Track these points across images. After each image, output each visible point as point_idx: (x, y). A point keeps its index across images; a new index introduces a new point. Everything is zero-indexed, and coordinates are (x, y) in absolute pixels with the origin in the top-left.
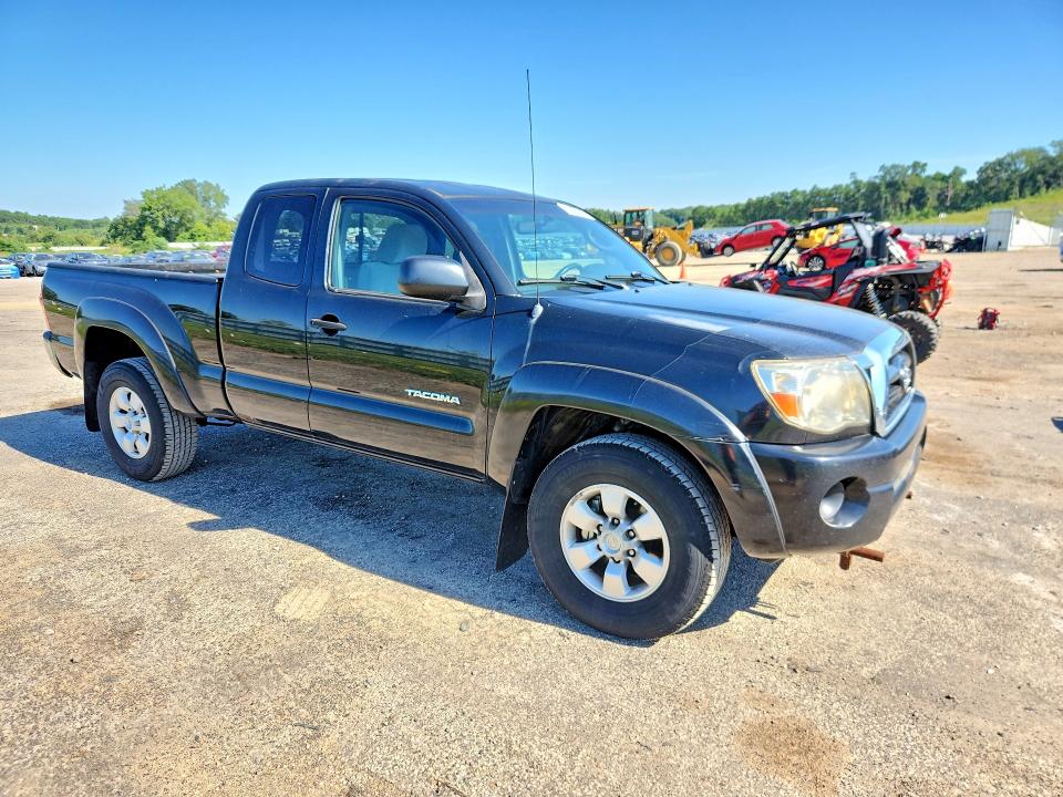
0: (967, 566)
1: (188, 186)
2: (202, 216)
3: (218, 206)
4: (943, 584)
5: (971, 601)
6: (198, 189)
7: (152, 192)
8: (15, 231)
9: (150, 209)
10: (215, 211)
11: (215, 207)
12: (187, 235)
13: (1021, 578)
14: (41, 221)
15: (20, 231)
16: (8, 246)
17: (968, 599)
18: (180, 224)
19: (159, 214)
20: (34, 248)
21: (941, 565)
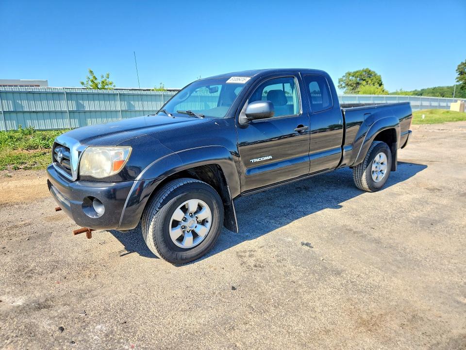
0: (52, 291)
4: (56, 275)
5: (39, 274)
13: (20, 302)
17: (41, 274)
21: (66, 284)
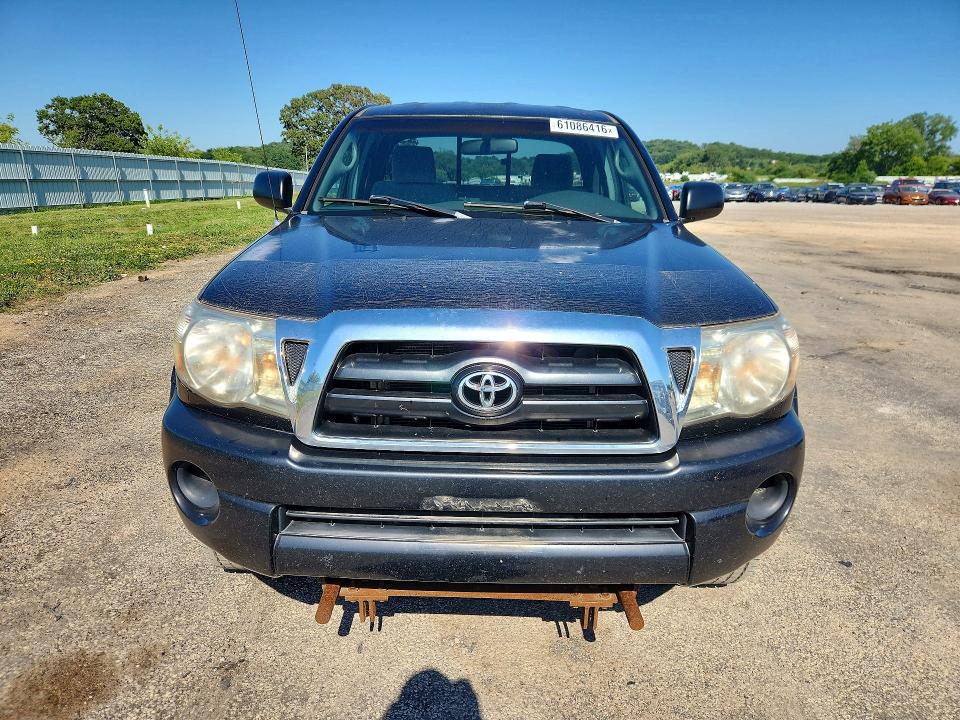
1: (917, 121)
2: (922, 149)
3: (944, 139)
6: (927, 122)
7: (878, 128)
8: (757, 165)
9: (871, 143)
10: (939, 144)
11: (940, 140)
12: (900, 169)
14: (780, 157)
15: (761, 165)
16: (742, 177)
18: (896, 158)
19: (878, 148)
20: (762, 179)
